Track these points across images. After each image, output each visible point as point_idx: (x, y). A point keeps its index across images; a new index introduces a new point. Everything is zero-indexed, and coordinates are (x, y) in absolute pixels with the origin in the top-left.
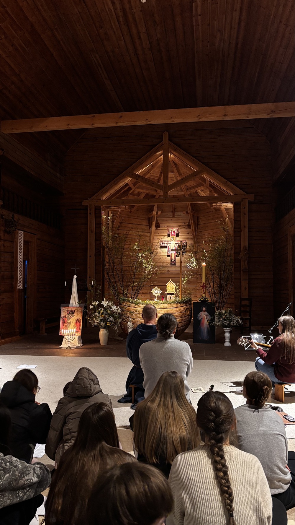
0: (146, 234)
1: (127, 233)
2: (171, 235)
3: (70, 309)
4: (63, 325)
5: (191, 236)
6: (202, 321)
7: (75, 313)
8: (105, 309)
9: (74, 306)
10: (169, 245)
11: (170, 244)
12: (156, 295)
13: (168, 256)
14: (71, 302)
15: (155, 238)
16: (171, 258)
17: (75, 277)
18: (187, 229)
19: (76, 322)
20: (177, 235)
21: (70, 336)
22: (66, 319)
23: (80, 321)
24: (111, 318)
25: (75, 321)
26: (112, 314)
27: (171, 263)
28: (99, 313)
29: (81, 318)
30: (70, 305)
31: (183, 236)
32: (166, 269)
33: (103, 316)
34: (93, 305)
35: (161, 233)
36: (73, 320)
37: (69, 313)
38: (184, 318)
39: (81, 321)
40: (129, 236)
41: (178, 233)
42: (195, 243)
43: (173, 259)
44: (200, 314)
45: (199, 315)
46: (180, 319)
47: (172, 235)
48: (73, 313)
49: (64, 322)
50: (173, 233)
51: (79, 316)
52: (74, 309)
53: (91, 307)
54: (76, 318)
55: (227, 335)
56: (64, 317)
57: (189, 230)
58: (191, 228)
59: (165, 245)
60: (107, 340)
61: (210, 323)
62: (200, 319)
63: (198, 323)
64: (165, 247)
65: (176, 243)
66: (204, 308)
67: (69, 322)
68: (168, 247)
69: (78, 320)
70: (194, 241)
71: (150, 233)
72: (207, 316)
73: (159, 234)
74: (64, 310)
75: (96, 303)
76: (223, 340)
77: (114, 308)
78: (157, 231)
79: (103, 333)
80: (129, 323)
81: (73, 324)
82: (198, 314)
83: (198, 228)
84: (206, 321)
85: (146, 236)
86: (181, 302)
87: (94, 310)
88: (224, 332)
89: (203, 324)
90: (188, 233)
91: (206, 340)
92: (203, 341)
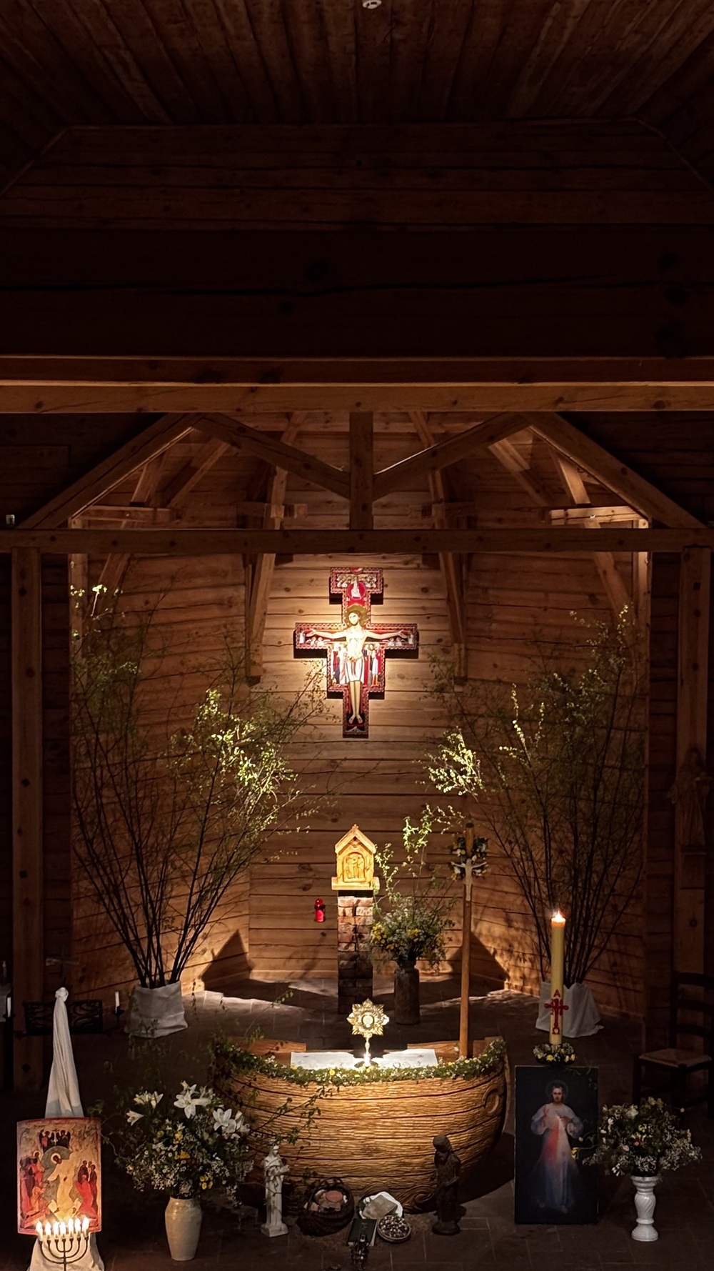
0: (229, 592)
1: (147, 603)
2: (345, 599)
3: (50, 1128)
4: (30, 1195)
5: (438, 604)
6: (549, 1139)
7: (73, 1144)
8: (188, 1123)
9: (64, 1114)
10: (337, 644)
11: (344, 639)
12: (368, 1036)
13: (332, 695)
14: (51, 1098)
15: (271, 607)
16: (348, 705)
17: (62, 994)
18: (418, 568)
19: (80, 1180)
20: (377, 599)
21: (68, 1242)
22: (39, 1167)
23: (94, 1174)
24: (217, 1164)
25: (72, 1175)
26: (220, 1144)
27: (347, 726)
28: (168, 1140)
29: (94, 1160)
30: (50, 1110)
31: (399, 604)
32: (325, 754)
33: (184, 1155)
34: (137, 1108)
35: (300, 585)
36: (65, 1171)
37: (50, 1145)
38: (480, 1129)
39: (98, 1172)
40: (157, 618)
41: (378, 591)
42: (456, 639)
43: (356, 714)
44: (541, 1113)
45: (536, 1118)
46: (465, 1136)
47: (353, 600)
48: (64, 1141)
49: (31, 1184)
50: (355, 593)
51: (86, 1155)
52: (66, 1127)
53: (133, 1116)
54: (79, 1165)
55: (645, 1199)
56: (28, 1161)
57: (430, 575)
58: (437, 568)
59: (321, 644)
60: (196, 1238)
61: (581, 1155)
62: (541, 1130)
63: (535, 1144)
64: (321, 653)
65: (369, 639)
66: (557, 1090)
67: (51, 1178)
68: (331, 655)
69: (84, 1170)
70: (454, 630)
71: (252, 586)
72: (565, 1118)
73: (287, 590)
74: (27, 1131)
75: (154, 1099)
76: (629, 1215)
77: (223, 1118)
78: (279, 575)
79: (179, 1215)
80: (271, 1161)
81: (65, 1189)
82: (535, 1112)
83: (469, 569)
84: (563, 1141)
85: (230, 603)
86: (470, 1073)
87: (145, 1131)
88: (634, 1191)
89: (553, 1149)
90: (425, 590)
91: (564, 1210)
92: (554, 1217)
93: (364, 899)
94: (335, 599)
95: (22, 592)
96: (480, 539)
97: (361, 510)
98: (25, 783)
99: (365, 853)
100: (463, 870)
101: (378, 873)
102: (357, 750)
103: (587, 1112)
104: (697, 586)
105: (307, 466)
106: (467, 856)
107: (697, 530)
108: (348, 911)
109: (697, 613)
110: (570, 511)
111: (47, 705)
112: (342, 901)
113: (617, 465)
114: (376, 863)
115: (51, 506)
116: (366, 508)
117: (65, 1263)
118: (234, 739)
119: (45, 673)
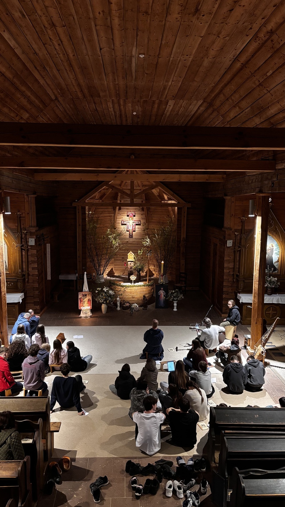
0: (111, 214)
1: (98, 216)
2: (129, 216)
3: (84, 293)
4: (81, 303)
5: (144, 217)
6: (161, 296)
7: (87, 296)
8: (105, 293)
9: (86, 291)
10: (128, 223)
11: (129, 222)
12: (133, 280)
13: (127, 231)
14: (84, 289)
15: (118, 217)
16: (130, 233)
17: (85, 273)
18: (141, 211)
19: (88, 301)
20: (134, 216)
21: (86, 310)
22: (82, 299)
23: (90, 300)
24: (110, 299)
25: (87, 300)
26: (110, 296)
27: (130, 236)
28: (102, 295)
29: (91, 298)
30: (84, 291)
31: (138, 217)
32: (126, 240)
33: (104, 297)
34: (97, 290)
35: (122, 214)
36: (86, 300)
37: (84, 296)
38: (150, 294)
39: (91, 300)
40: (99, 218)
41: (135, 215)
42: (147, 222)
43: (131, 234)
44: (159, 292)
45: (159, 293)
46: (148, 295)
47: (131, 216)
48: (86, 295)
49: (81, 302)
50: (131, 215)
51: (89, 297)
52: (86, 293)
53: (97, 292)
54: (88, 299)
55: (175, 304)
56: (80, 298)
57: (143, 212)
58: (144, 211)
59: (125, 223)
60: (106, 310)
61: (166, 298)
62: (159, 294)
63: (158, 296)
64: (126, 224)
65: (133, 222)
66: (162, 288)
67: (84, 301)
68: (127, 225)
69: (89, 300)
70: (146, 221)
71: (115, 213)
72: (163, 293)
73: (120, 214)
74: (80, 294)
75: (100, 289)
76: (173, 307)
77: (111, 292)
78: (119, 212)
79: (104, 307)
80: (118, 299)
81: (86, 302)
82: (159, 291)
83: (149, 211)
84: (163, 296)
85: (111, 216)
86: (149, 286)
87: (98, 294)
88: (174, 303)
89: (161, 297)
90: (142, 215)
91: (163, 306)
92: (161, 307)
93: (132, 262)
94: (128, 216)
95: (78, 212)
96: (151, 205)
97: (132, 200)
98: (79, 243)
99: (132, 255)
100: (148, 255)
101: (134, 258)
102: (131, 240)
103: (166, 291)
104: (185, 212)
105: (124, 193)
106: (149, 253)
107: (185, 204)
108: (130, 264)
109: (185, 217)
110: (165, 201)
111: (82, 230)
112: (129, 263)
113: (173, 193)
114: (134, 257)
115: (83, 198)
116: (133, 199)
117: (86, 314)
118: (112, 237)
119: (82, 225)
